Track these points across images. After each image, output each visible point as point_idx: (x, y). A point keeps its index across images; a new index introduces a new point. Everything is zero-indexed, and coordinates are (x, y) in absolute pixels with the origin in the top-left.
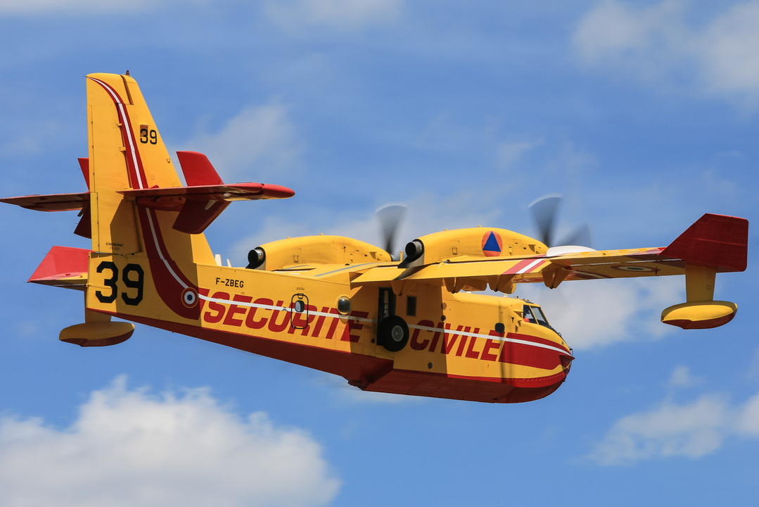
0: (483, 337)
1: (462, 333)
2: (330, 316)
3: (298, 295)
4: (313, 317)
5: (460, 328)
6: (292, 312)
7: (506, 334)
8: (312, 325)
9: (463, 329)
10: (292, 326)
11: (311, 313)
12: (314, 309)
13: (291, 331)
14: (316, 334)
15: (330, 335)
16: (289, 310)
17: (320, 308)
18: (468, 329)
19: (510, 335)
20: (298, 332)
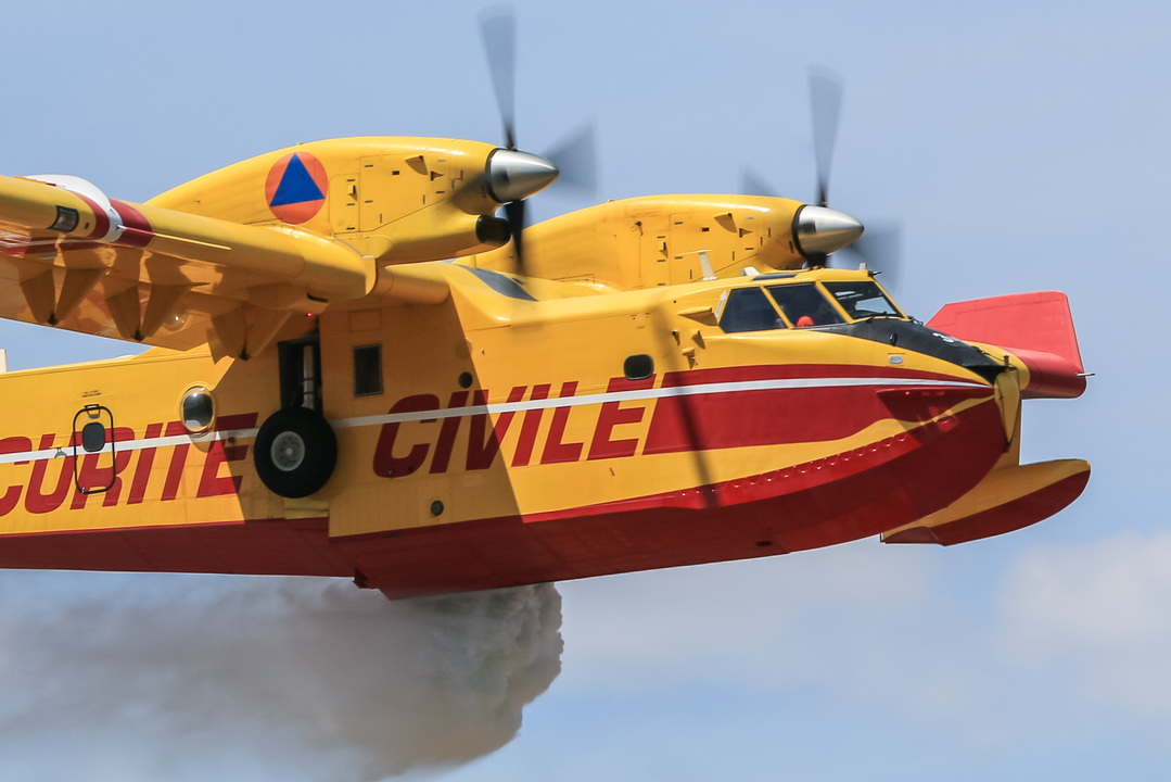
0: (588, 401)
1: (526, 405)
2: (166, 444)
3: (87, 409)
4: (127, 455)
5: (517, 395)
6: (75, 457)
7: (659, 378)
8: (127, 477)
9: (528, 393)
10: (79, 489)
11: (121, 446)
12: (128, 434)
13: (78, 504)
14: (137, 495)
15: (170, 492)
16: (70, 452)
17: (140, 431)
18: (541, 392)
19: (674, 379)
20: (96, 500)
